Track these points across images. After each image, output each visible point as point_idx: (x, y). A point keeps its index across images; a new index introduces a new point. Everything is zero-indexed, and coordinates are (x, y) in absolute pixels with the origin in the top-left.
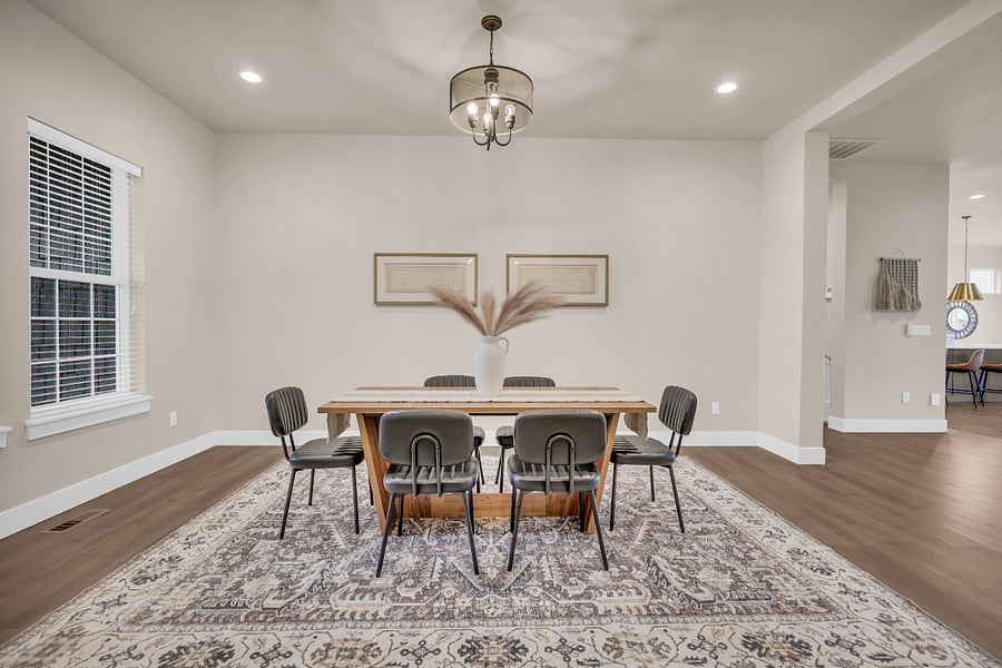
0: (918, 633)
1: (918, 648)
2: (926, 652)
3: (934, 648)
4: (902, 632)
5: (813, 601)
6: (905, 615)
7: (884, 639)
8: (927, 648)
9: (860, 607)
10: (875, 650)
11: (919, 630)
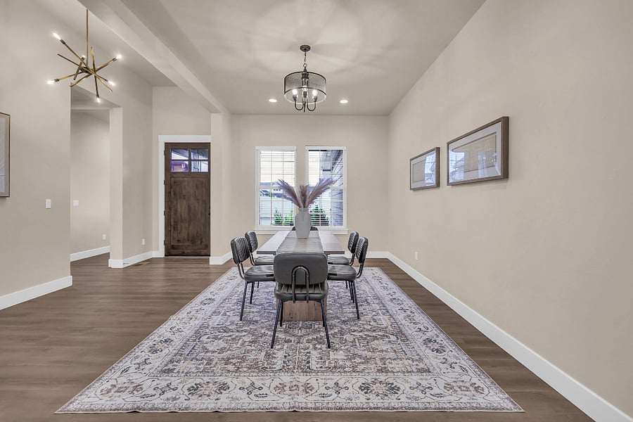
0: (119, 394)
1: (115, 386)
2: (110, 387)
3: (108, 393)
4: (126, 388)
5: (174, 369)
6: (131, 399)
7: (131, 378)
8: (111, 390)
9: (154, 383)
10: (131, 370)
11: (120, 396)
